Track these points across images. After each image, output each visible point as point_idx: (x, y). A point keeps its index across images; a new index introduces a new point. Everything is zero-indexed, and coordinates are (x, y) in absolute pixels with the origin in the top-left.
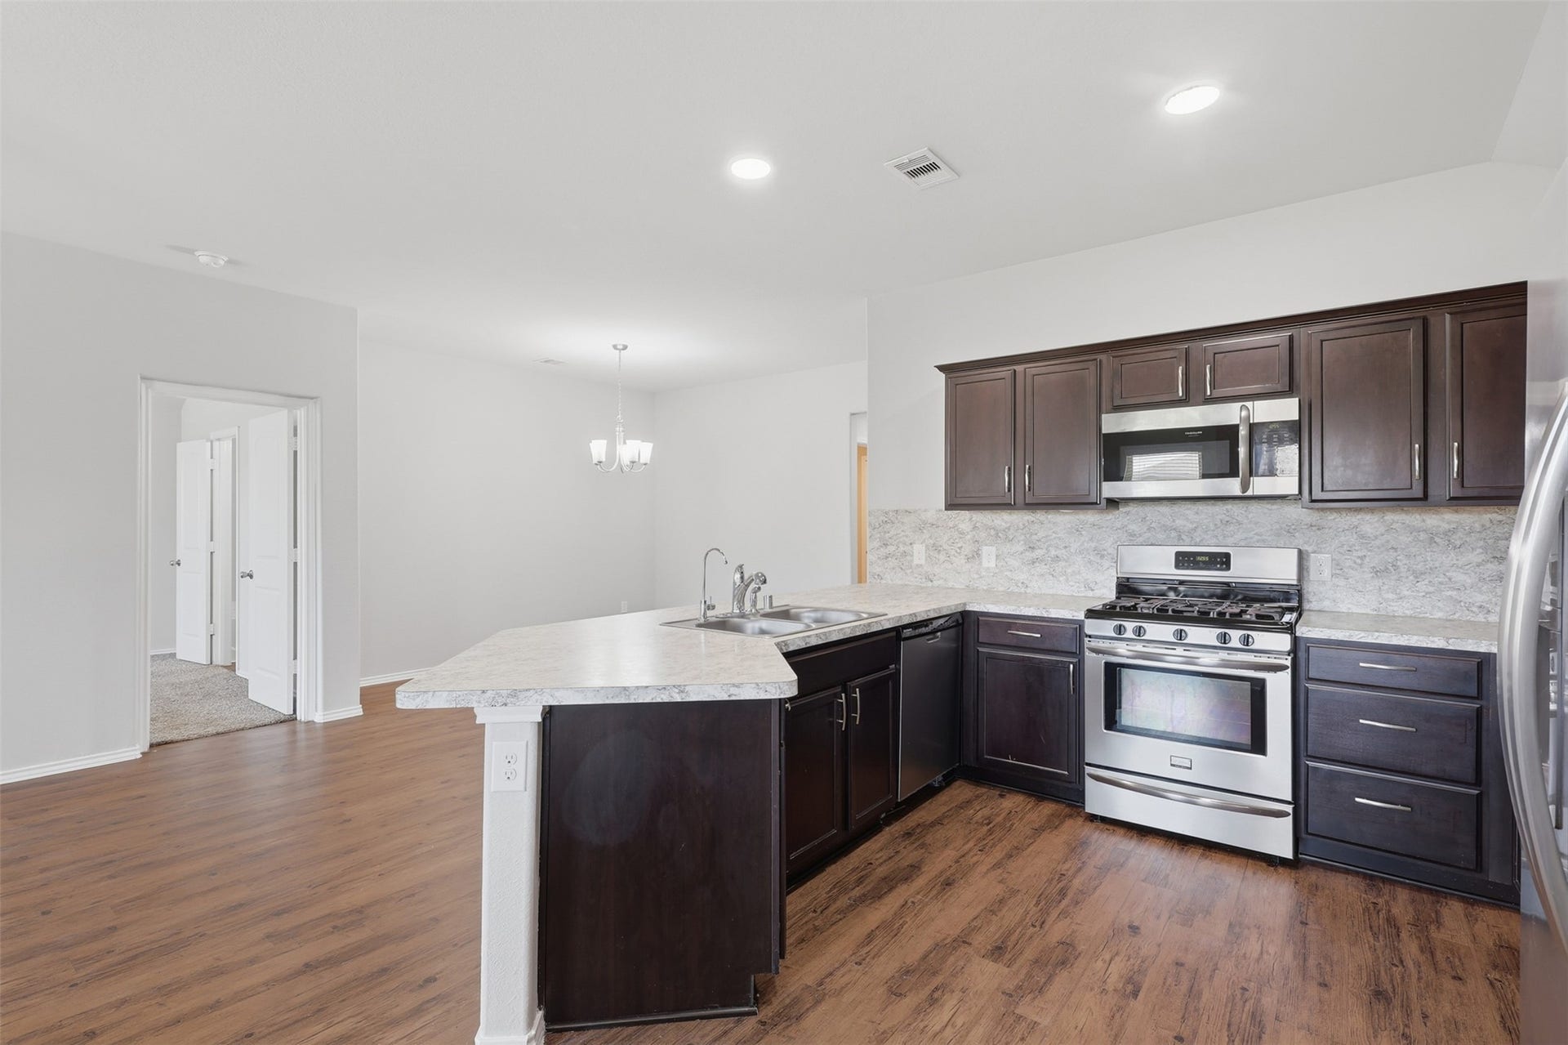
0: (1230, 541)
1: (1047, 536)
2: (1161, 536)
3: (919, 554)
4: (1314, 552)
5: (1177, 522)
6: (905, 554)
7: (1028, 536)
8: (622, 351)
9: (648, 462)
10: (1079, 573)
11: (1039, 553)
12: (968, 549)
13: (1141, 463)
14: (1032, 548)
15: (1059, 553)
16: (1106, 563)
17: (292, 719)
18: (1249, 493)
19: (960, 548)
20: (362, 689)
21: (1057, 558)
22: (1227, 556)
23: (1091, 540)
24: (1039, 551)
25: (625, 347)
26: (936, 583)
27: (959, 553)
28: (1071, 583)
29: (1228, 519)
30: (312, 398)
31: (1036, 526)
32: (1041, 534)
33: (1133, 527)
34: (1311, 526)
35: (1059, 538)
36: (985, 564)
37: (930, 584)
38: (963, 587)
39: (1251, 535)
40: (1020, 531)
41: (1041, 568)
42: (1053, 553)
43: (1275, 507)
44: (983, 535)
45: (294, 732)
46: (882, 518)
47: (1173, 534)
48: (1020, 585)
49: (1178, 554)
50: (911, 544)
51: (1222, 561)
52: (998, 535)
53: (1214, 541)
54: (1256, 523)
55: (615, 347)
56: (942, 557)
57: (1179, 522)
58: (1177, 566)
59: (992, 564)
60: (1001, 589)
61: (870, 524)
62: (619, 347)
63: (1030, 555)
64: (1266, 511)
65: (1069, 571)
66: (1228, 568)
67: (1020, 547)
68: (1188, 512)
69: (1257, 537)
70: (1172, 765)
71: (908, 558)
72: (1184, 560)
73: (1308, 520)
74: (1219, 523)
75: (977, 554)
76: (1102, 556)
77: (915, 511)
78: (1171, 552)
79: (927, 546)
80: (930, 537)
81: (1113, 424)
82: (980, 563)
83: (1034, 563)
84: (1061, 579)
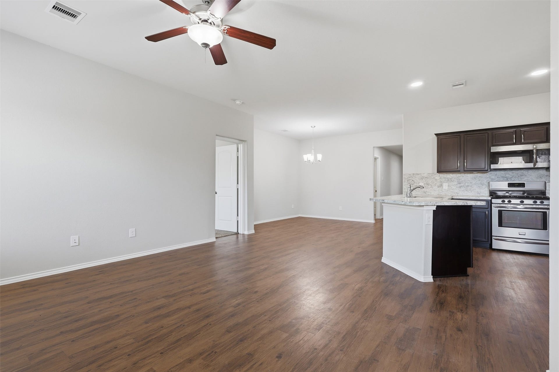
0: (523, 180)
1: (464, 180)
2: (502, 179)
4: (548, 182)
5: (506, 175)
7: (458, 180)
10: (475, 190)
11: (462, 185)
12: (438, 184)
13: (501, 160)
14: (460, 183)
15: (469, 184)
16: (484, 187)
17: (237, 234)
18: (536, 167)
19: (436, 184)
20: (255, 225)
21: (468, 186)
22: (524, 184)
23: (479, 181)
24: (462, 184)
25: (315, 127)
26: (427, 194)
27: (435, 185)
28: (473, 192)
29: (522, 174)
30: (244, 141)
31: (461, 177)
32: (463, 179)
33: (493, 177)
34: (547, 176)
35: (469, 180)
37: (425, 194)
38: (437, 194)
39: (529, 178)
40: (456, 179)
41: (462, 189)
42: (467, 184)
43: (536, 171)
44: (444, 180)
45: (238, 237)
47: (505, 179)
48: (456, 193)
49: (508, 183)
50: (419, 183)
51: (523, 185)
52: (448, 180)
53: (518, 180)
54: (531, 175)
55: (312, 127)
56: (429, 186)
57: (507, 175)
58: (508, 187)
59: (447, 188)
60: (450, 195)
61: (404, 178)
63: (459, 185)
64: (533, 172)
65: (472, 189)
66: (524, 187)
67: (456, 183)
68: (510, 173)
69: (531, 179)
70: (519, 234)
72: (510, 185)
73: (546, 174)
74: (519, 175)
75: (441, 186)
76: (483, 185)
77: (420, 174)
78: (507, 183)
79: (424, 183)
80: (425, 181)
81: (494, 149)
82: (443, 188)
83: (460, 187)
84: (469, 191)
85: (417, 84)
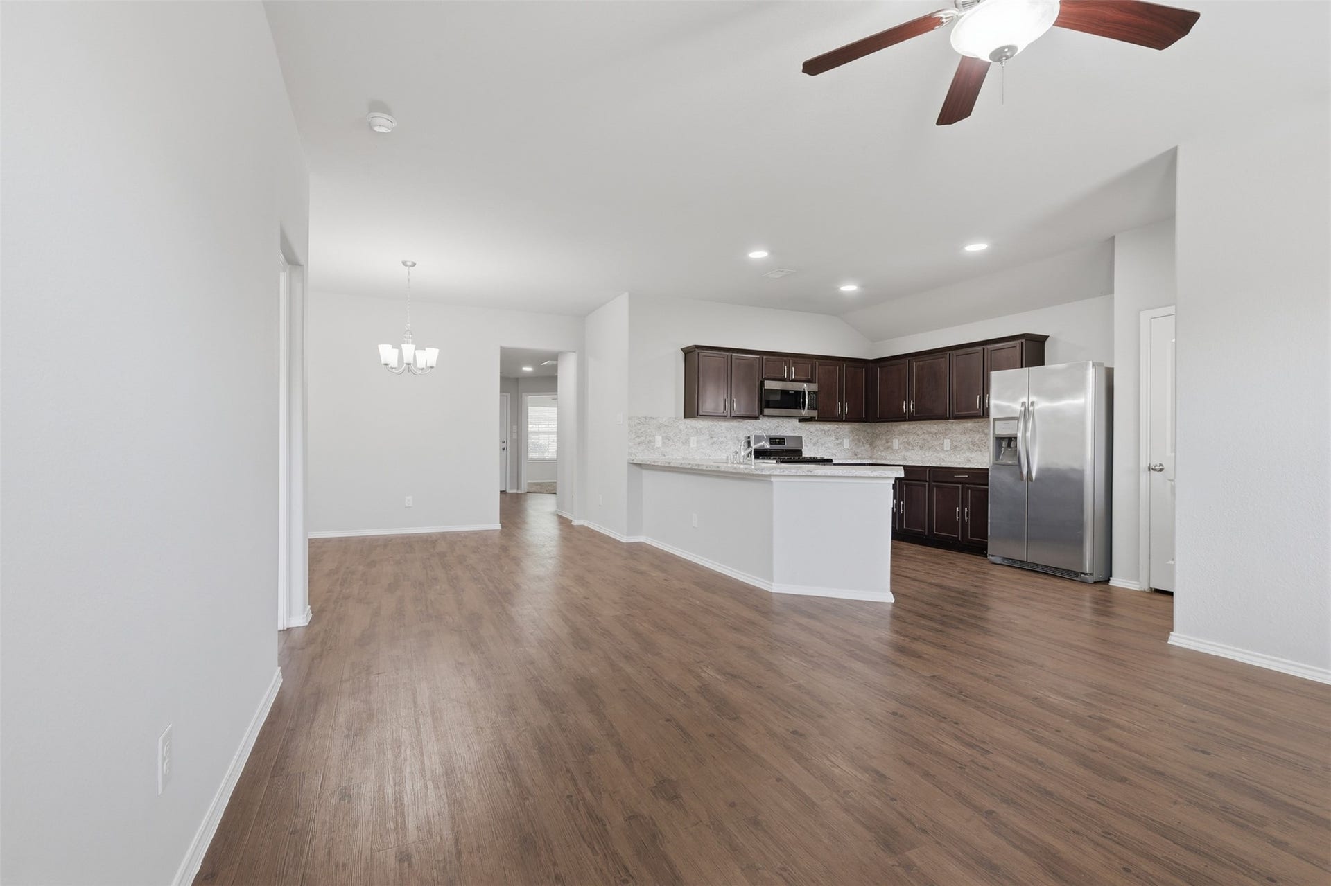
1: (718, 432)
3: (659, 440)
6: (650, 442)
7: (711, 432)
8: (411, 268)
9: (435, 366)
10: (730, 448)
14: (712, 437)
21: (722, 442)
24: (715, 438)
25: (414, 264)
31: (714, 427)
32: (716, 430)
35: (723, 433)
36: (692, 445)
37: (664, 457)
40: (707, 430)
41: (714, 448)
42: (721, 439)
46: (636, 421)
50: (654, 436)
52: (698, 432)
55: (404, 263)
56: (670, 443)
59: (695, 445)
62: (408, 263)
65: (727, 447)
71: (652, 444)
75: (687, 442)
77: (656, 418)
79: (663, 437)
80: (664, 432)
84: (723, 451)
85: (758, 254)
